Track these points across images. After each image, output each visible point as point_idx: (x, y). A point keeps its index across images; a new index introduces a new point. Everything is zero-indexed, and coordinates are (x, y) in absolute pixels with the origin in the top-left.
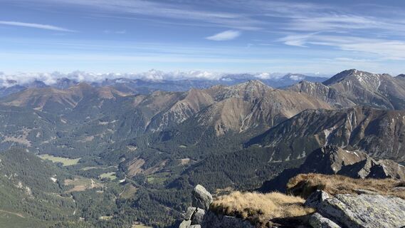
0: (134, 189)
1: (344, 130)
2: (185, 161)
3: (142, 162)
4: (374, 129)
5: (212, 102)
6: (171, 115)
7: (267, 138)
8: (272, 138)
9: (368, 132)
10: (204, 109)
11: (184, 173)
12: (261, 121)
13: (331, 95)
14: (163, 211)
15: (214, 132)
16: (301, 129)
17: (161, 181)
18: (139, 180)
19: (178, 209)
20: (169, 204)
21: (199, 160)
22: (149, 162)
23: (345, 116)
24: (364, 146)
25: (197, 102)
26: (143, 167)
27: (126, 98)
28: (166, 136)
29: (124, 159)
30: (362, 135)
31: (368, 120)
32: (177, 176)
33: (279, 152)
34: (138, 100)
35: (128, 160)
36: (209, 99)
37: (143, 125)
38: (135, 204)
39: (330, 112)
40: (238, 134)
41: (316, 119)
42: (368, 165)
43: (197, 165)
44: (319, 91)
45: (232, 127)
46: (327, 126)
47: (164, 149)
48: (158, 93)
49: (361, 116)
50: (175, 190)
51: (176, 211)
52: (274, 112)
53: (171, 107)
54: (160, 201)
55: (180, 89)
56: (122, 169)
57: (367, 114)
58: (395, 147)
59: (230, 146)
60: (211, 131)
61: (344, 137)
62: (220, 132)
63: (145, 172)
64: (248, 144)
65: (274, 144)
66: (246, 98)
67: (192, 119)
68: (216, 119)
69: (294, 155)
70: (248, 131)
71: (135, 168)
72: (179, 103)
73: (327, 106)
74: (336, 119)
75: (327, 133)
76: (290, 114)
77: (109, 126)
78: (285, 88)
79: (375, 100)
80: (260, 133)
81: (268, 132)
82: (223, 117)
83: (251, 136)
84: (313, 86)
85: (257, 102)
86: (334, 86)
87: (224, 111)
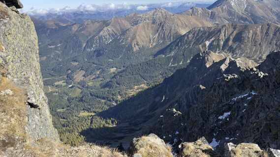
0: (80, 91)
1: (219, 40)
2: (113, 70)
3: (84, 72)
4: (239, 38)
5: (129, 26)
6: (100, 38)
7: (168, 50)
8: (171, 50)
9: (235, 40)
10: (124, 32)
11: (113, 77)
12: (164, 38)
13: (213, 16)
14: (100, 102)
15: (132, 49)
16: (191, 42)
17: (98, 84)
18: (82, 84)
19: (110, 101)
20: (103, 98)
21: (123, 69)
22: (88, 72)
23: (220, 31)
24: (232, 50)
25: (118, 27)
26: (84, 76)
27: (66, 27)
28: (98, 53)
29: (70, 71)
30: (230, 43)
31: (234, 34)
32: (108, 80)
33: (175, 59)
34: (75, 28)
35: (73, 72)
36: (127, 25)
37: (80, 46)
38: (81, 100)
39: (210, 28)
40: (148, 49)
41: (200, 34)
42: (227, 61)
43: (121, 72)
44: (204, 14)
45: (144, 44)
46: (208, 38)
47: (97, 62)
48: (89, 22)
49: (231, 30)
50: (107, 89)
51: (108, 102)
52: (173, 31)
53: (99, 32)
54: (97, 97)
55: (105, 18)
56: (70, 78)
57: (235, 28)
58: (251, 49)
59: (144, 58)
60: (130, 48)
61: (218, 45)
62: (136, 48)
63: (86, 79)
64: (155, 56)
65: (172, 54)
66: (154, 23)
67: (116, 40)
68: (133, 39)
69: (185, 60)
70: (155, 47)
71: (79, 77)
72: (105, 29)
73: (209, 24)
74: (212, 33)
75: (208, 43)
76: (183, 32)
77: (56, 49)
78: (181, 13)
79: (242, 18)
80: (163, 47)
81: (169, 46)
82: (137, 37)
83: (157, 49)
84: (200, 10)
85: (161, 25)
86: (215, 10)
87: (138, 33)
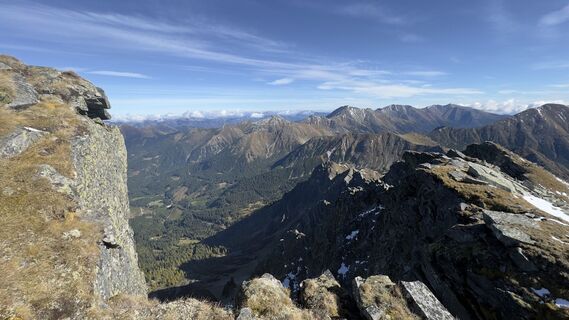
0: (180, 212)
1: (340, 150)
2: (222, 185)
3: (187, 189)
4: (361, 148)
5: (242, 135)
6: (208, 148)
7: (287, 161)
8: (290, 161)
9: (357, 150)
10: (236, 141)
11: (222, 194)
12: (282, 147)
13: (332, 125)
14: (205, 225)
15: (246, 159)
16: (312, 151)
17: (203, 203)
18: (184, 204)
19: (218, 223)
20: (210, 221)
21: (234, 183)
22: (192, 189)
23: (341, 140)
24: (355, 161)
25: (229, 135)
26: (186, 193)
27: (167, 136)
28: (205, 165)
29: (169, 188)
30: (353, 152)
31: (356, 143)
32: (217, 197)
33: (296, 171)
34: (178, 137)
35: (172, 189)
36: (239, 132)
37: (183, 158)
38: (182, 224)
39: (331, 137)
40: (265, 159)
41: (321, 144)
42: (351, 173)
43: (232, 187)
44: (323, 123)
45: (260, 154)
46: (329, 148)
47: (203, 176)
48: (196, 130)
49: (352, 140)
50: (215, 209)
51: (216, 226)
52: (292, 141)
53: (207, 141)
54: (202, 219)
55: (214, 126)
56: (168, 196)
57: (356, 138)
58: (374, 160)
59: (259, 170)
60: (243, 159)
61: (340, 156)
62: (250, 160)
63: (189, 197)
64: (273, 167)
65: (292, 164)
66: (270, 130)
67: (226, 151)
68: (246, 149)
69: (306, 172)
70: (272, 157)
71: (180, 194)
72: (214, 137)
73: (329, 133)
74: (334, 143)
75: (329, 153)
76: (303, 141)
77: (153, 161)
78: (298, 122)
79: (362, 127)
80: (282, 157)
81: (287, 156)
82: (252, 147)
83: (275, 160)
84: (319, 119)
85: (279, 134)
86: (333, 119)
87: (253, 142)
